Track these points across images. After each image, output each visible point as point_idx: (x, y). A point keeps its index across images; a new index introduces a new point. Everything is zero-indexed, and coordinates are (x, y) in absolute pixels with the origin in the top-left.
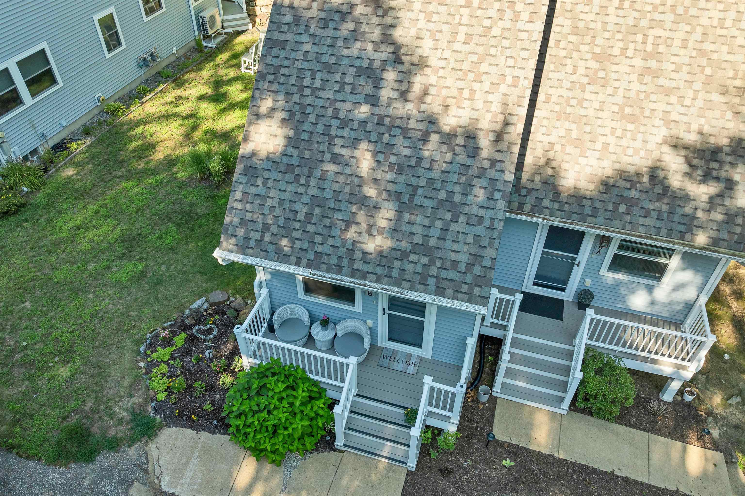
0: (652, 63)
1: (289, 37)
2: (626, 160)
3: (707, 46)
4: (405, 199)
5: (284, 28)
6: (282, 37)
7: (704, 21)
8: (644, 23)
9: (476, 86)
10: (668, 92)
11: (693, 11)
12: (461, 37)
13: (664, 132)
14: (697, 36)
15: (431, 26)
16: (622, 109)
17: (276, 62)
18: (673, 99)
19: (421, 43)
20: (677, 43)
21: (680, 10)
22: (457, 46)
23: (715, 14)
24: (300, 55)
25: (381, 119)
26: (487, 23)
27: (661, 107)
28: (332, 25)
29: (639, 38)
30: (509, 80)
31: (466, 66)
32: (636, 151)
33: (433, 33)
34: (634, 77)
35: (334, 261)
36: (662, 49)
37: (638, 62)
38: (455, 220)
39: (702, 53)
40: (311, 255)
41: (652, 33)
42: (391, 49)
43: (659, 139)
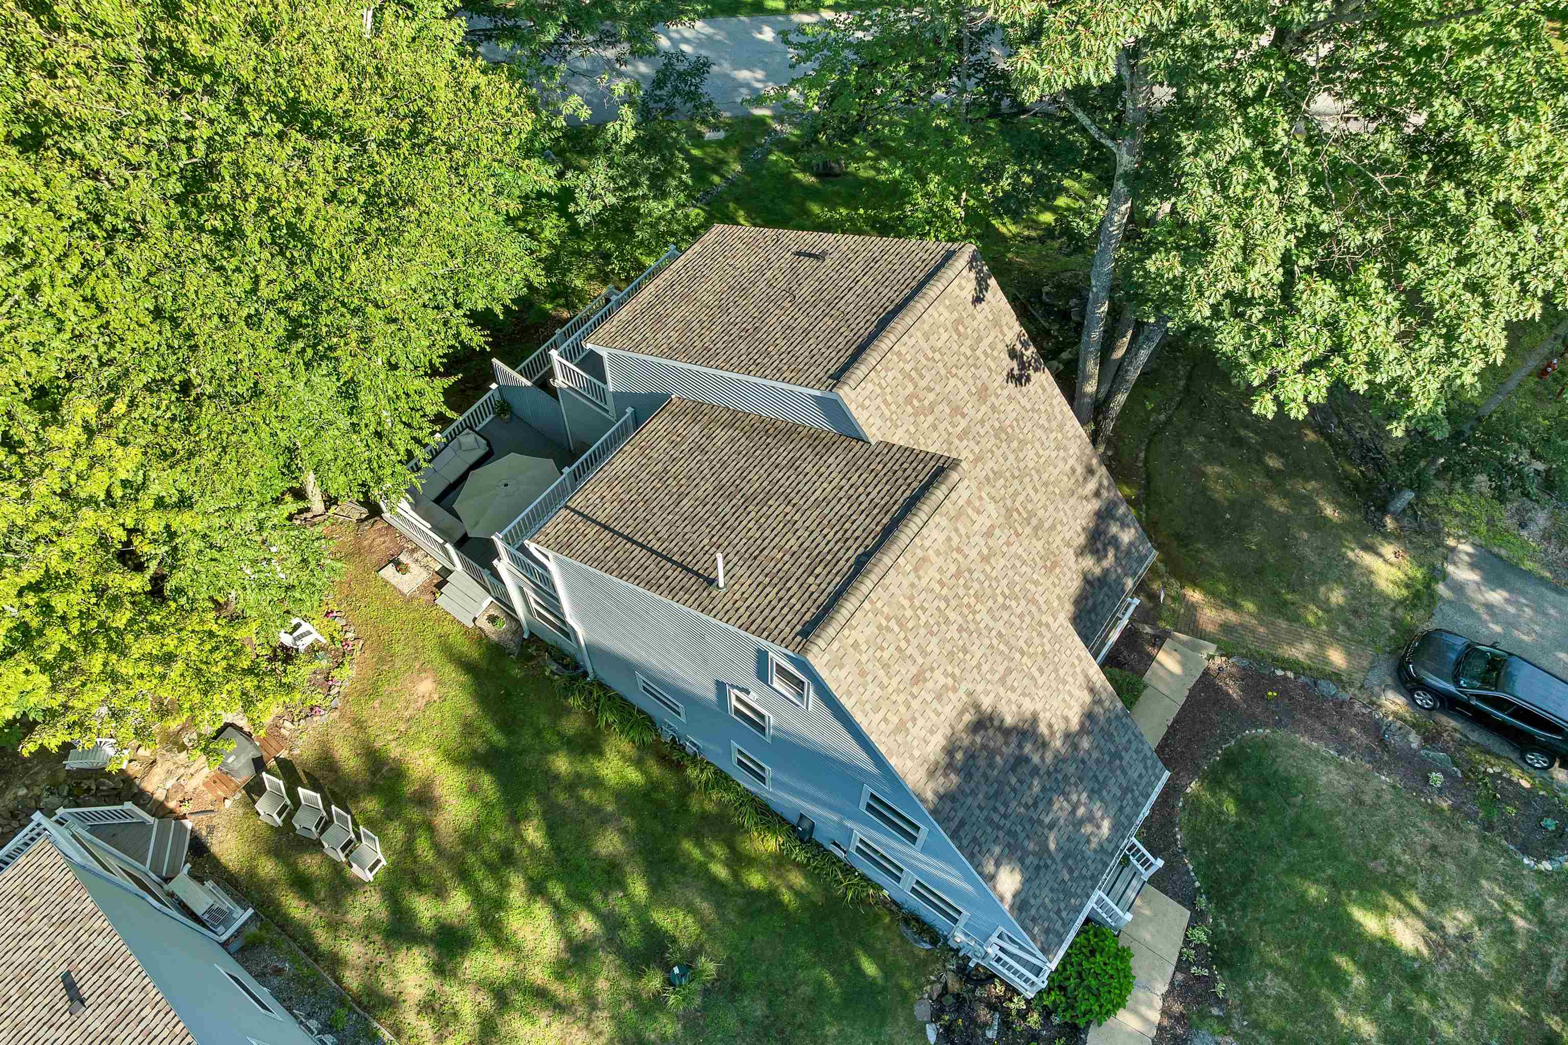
0: (1034, 521)
1: (960, 814)
2: (1071, 591)
3: (1045, 477)
4: (1097, 786)
5: (953, 813)
6: (957, 820)
7: (1031, 464)
8: (1009, 502)
9: (1067, 687)
10: (1053, 527)
11: (1022, 465)
12: (1036, 674)
13: (1071, 551)
14: (1036, 477)
15: (1019, 691)
16: (1045, 567)
17: (969, 837)
18: (1059, 527)
19: (1023, 709)
20: (1032, 493)
21: (1017, 473)
22: (1040, 681)
23: (1031, 454)
24: (977, 812)
25: (1049, 773)
26: (1040, 649)
27: (1058, 541)
28: (973, 770)
29: (1015, 514)
30: (1076, 662)
31: (1054, 685)
32: (1072, 580)
33: (1024, 694)
34: (1034, 541)
35: (1100, 866)
36: (1030, 507)
37: (1028, 530)
38: (1121, 759)
39: (1046, 484)
40: (1089, 883)
41: (1017, 504)
42: (1014, 734)
43: (1073, 558)
